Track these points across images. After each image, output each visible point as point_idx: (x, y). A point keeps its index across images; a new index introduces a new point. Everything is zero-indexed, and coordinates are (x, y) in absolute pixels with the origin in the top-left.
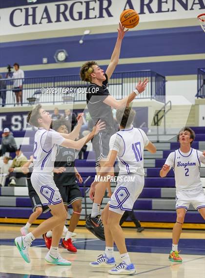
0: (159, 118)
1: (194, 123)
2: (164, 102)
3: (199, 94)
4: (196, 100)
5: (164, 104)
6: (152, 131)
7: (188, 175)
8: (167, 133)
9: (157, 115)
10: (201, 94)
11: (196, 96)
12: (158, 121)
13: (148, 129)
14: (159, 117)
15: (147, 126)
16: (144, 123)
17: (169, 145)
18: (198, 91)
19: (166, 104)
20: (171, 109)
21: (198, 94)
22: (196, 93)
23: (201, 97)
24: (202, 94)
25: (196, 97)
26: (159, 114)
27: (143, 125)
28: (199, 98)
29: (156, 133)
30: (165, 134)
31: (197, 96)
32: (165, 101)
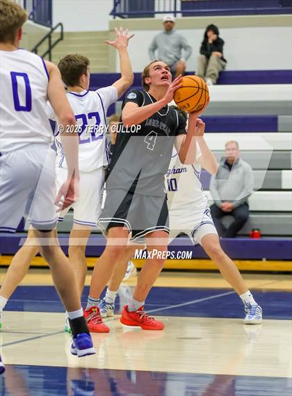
1: (106, 67)
2: (50, 25)
3: (118, 11)
4: (111, 23)
5: (49, 29)
10: (120, 9)
11: (111, 14)
18: (116, 5)
19: (53, 30)
20: (61, 39)
21: (114, 10)
22: (111, 7)
23: (120, 15)
24: (122, 11)
25: (112, 17)
26: (39, 49)
28: (118, 18)
31: (114, 13)
32: (51, 23)
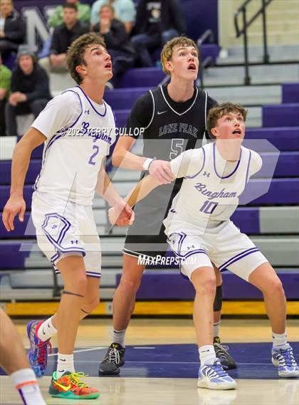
0: (248, 18)
6: (230, 53)
7: (94, 164)
8: (272, 59)
9: (243, 10)
12: (246, 25)
13: (219, 49)
14: (250, 15)
15: (216, 41)
16: (208, 32)
17: (278, 91)
26: (248, 7)
27: (204, 36)
29: (241, 60)
30: (266, 61)
